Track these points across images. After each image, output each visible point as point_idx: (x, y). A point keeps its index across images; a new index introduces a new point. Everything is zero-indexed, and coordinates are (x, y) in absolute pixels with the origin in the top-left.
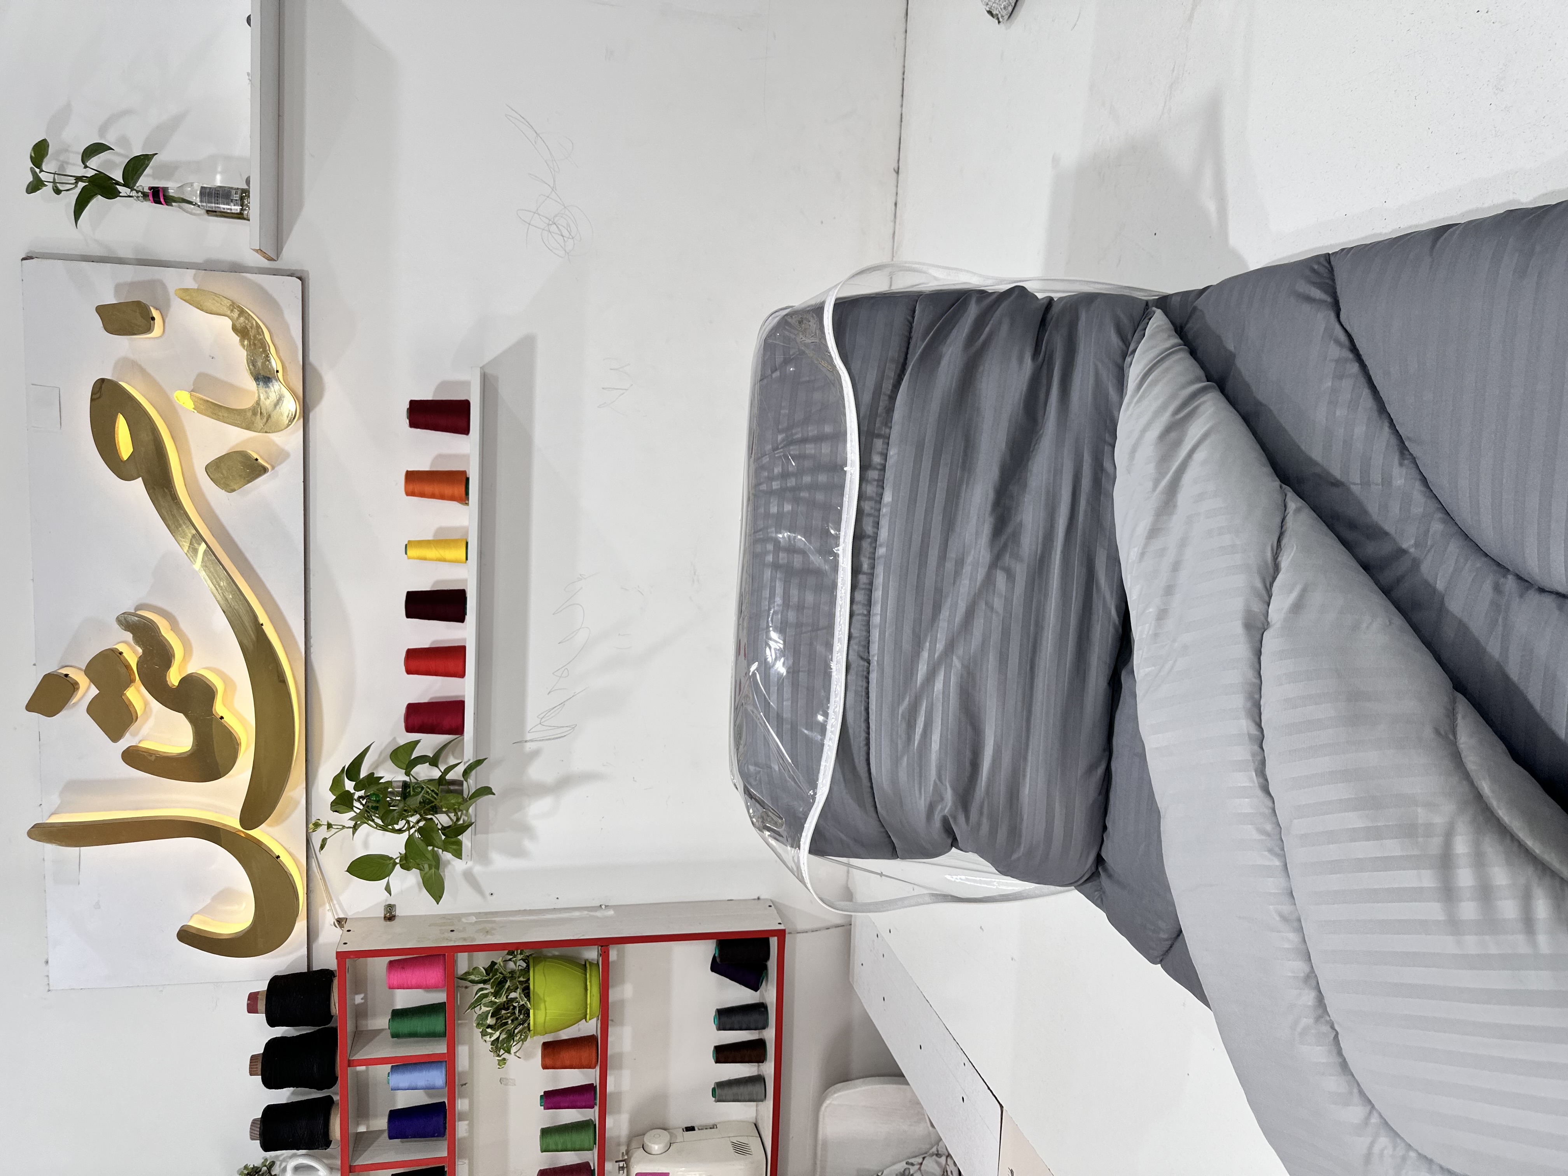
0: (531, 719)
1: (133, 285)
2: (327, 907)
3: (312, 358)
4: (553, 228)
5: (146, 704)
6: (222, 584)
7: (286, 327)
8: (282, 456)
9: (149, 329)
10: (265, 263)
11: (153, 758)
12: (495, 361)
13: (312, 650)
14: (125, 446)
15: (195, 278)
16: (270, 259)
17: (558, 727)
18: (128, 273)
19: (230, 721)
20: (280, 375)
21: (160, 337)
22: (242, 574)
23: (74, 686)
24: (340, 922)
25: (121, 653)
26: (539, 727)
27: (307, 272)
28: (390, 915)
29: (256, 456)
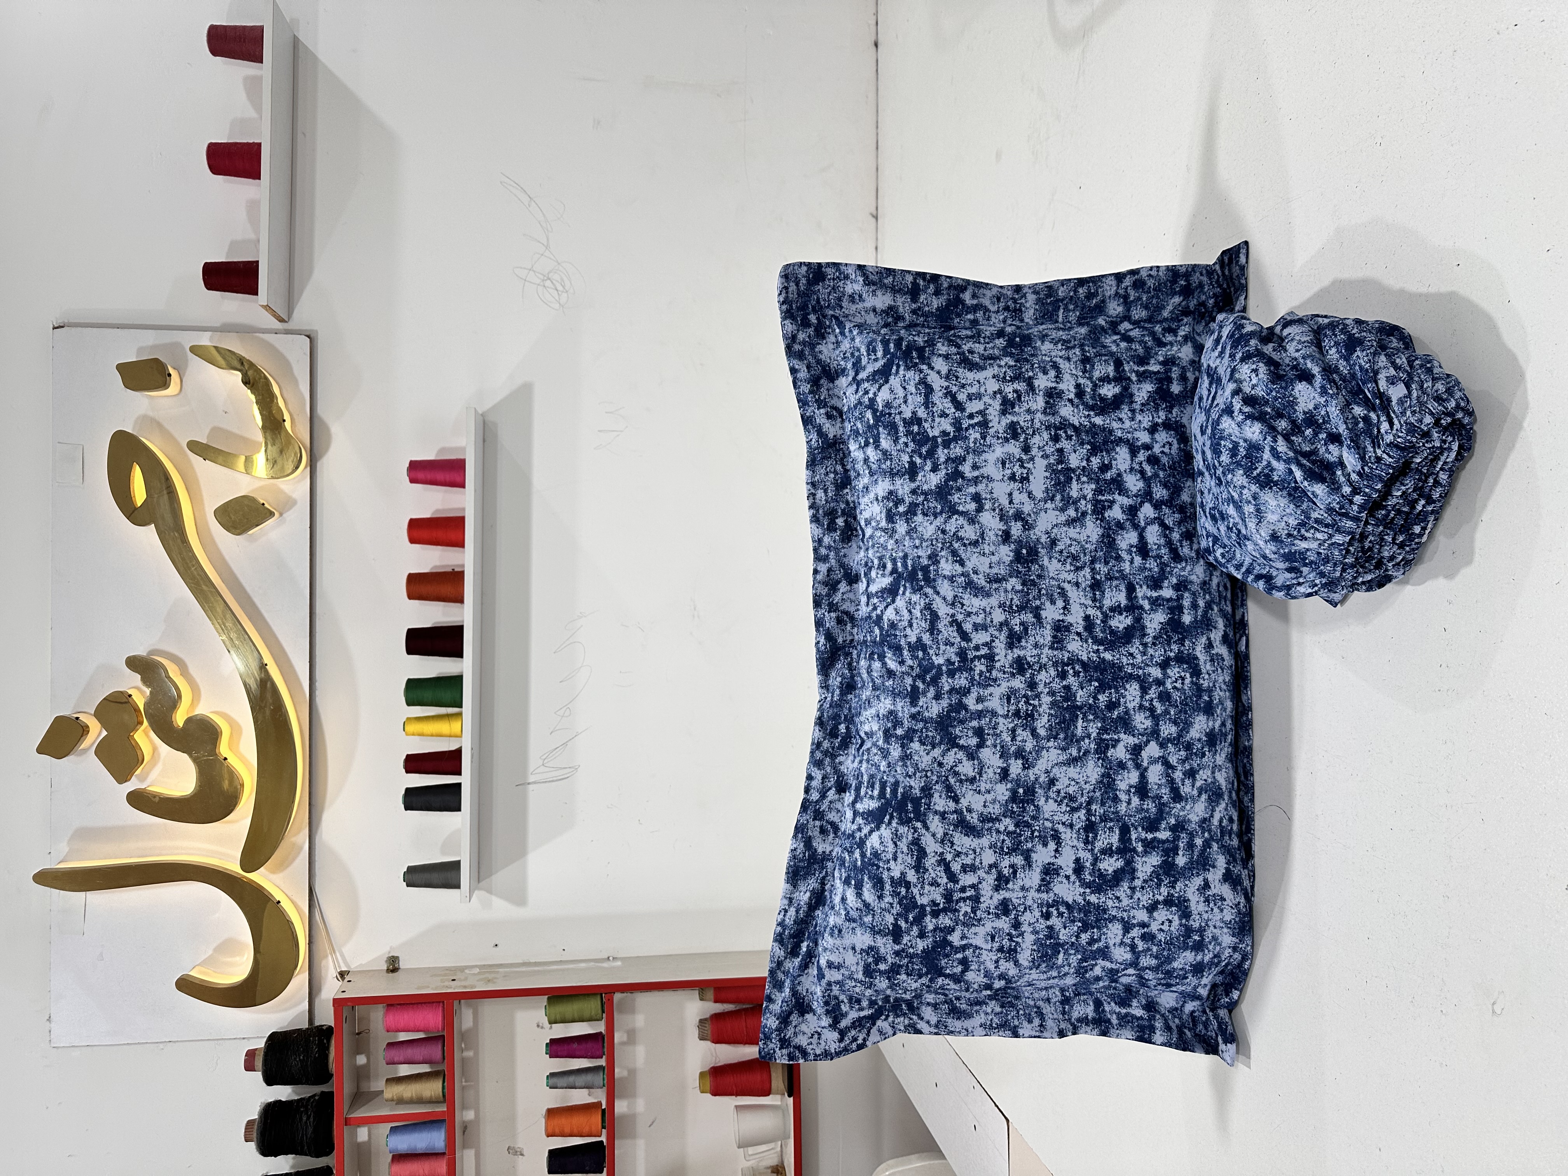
0: (534, 761)
1: (154, 347)
2: (330, 957)
3: (322, 410)
4: (548, 283)
5: (155, 749)
6: (227, 624)
7: (295, 381)
8: (289, 503)
9: (165, 385)
10: (277, 325)
11: (157, 799)
12: (494, 407)
13: (317, 693)
14: (139, 493)
15: (211, 339)
16: (282, 320)
17: (561, 768)
18: (149, 339)
19: (233, 761)
20: (288, 425)
21: (178, 394)
22: (250, 619)
23: (84, 730)
24: (342, 975)
25: (130, 696)
26: (542, 769)
27: (317, 331)
28: (393, 966)
29: (262, 502)
